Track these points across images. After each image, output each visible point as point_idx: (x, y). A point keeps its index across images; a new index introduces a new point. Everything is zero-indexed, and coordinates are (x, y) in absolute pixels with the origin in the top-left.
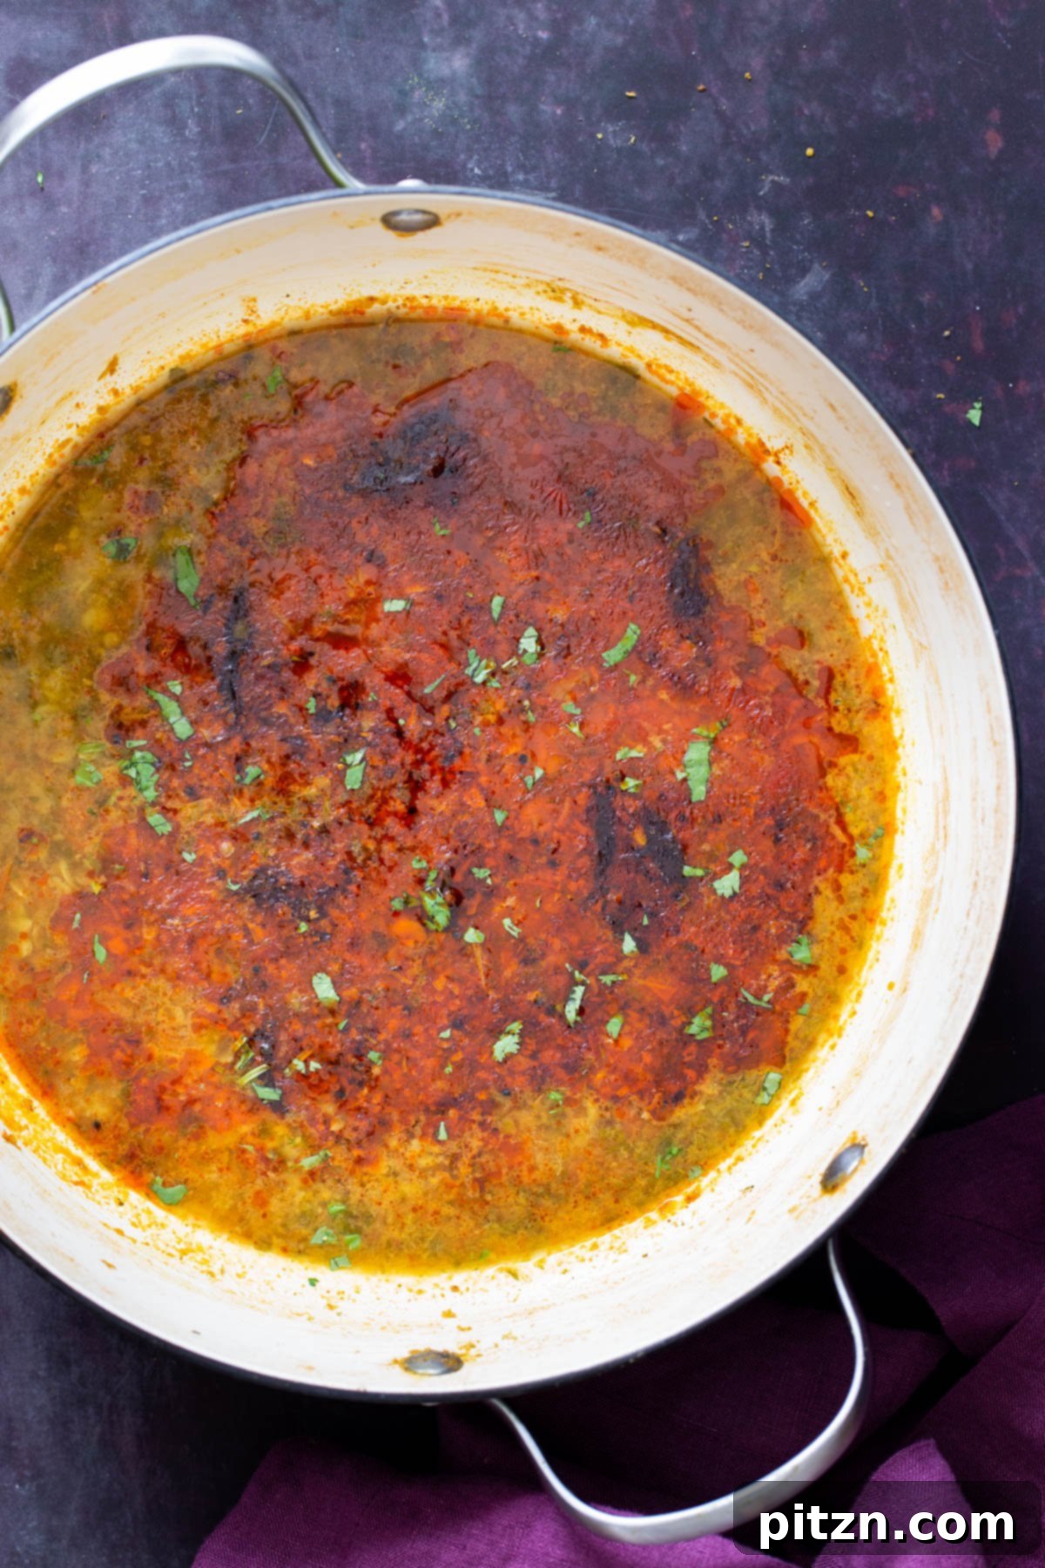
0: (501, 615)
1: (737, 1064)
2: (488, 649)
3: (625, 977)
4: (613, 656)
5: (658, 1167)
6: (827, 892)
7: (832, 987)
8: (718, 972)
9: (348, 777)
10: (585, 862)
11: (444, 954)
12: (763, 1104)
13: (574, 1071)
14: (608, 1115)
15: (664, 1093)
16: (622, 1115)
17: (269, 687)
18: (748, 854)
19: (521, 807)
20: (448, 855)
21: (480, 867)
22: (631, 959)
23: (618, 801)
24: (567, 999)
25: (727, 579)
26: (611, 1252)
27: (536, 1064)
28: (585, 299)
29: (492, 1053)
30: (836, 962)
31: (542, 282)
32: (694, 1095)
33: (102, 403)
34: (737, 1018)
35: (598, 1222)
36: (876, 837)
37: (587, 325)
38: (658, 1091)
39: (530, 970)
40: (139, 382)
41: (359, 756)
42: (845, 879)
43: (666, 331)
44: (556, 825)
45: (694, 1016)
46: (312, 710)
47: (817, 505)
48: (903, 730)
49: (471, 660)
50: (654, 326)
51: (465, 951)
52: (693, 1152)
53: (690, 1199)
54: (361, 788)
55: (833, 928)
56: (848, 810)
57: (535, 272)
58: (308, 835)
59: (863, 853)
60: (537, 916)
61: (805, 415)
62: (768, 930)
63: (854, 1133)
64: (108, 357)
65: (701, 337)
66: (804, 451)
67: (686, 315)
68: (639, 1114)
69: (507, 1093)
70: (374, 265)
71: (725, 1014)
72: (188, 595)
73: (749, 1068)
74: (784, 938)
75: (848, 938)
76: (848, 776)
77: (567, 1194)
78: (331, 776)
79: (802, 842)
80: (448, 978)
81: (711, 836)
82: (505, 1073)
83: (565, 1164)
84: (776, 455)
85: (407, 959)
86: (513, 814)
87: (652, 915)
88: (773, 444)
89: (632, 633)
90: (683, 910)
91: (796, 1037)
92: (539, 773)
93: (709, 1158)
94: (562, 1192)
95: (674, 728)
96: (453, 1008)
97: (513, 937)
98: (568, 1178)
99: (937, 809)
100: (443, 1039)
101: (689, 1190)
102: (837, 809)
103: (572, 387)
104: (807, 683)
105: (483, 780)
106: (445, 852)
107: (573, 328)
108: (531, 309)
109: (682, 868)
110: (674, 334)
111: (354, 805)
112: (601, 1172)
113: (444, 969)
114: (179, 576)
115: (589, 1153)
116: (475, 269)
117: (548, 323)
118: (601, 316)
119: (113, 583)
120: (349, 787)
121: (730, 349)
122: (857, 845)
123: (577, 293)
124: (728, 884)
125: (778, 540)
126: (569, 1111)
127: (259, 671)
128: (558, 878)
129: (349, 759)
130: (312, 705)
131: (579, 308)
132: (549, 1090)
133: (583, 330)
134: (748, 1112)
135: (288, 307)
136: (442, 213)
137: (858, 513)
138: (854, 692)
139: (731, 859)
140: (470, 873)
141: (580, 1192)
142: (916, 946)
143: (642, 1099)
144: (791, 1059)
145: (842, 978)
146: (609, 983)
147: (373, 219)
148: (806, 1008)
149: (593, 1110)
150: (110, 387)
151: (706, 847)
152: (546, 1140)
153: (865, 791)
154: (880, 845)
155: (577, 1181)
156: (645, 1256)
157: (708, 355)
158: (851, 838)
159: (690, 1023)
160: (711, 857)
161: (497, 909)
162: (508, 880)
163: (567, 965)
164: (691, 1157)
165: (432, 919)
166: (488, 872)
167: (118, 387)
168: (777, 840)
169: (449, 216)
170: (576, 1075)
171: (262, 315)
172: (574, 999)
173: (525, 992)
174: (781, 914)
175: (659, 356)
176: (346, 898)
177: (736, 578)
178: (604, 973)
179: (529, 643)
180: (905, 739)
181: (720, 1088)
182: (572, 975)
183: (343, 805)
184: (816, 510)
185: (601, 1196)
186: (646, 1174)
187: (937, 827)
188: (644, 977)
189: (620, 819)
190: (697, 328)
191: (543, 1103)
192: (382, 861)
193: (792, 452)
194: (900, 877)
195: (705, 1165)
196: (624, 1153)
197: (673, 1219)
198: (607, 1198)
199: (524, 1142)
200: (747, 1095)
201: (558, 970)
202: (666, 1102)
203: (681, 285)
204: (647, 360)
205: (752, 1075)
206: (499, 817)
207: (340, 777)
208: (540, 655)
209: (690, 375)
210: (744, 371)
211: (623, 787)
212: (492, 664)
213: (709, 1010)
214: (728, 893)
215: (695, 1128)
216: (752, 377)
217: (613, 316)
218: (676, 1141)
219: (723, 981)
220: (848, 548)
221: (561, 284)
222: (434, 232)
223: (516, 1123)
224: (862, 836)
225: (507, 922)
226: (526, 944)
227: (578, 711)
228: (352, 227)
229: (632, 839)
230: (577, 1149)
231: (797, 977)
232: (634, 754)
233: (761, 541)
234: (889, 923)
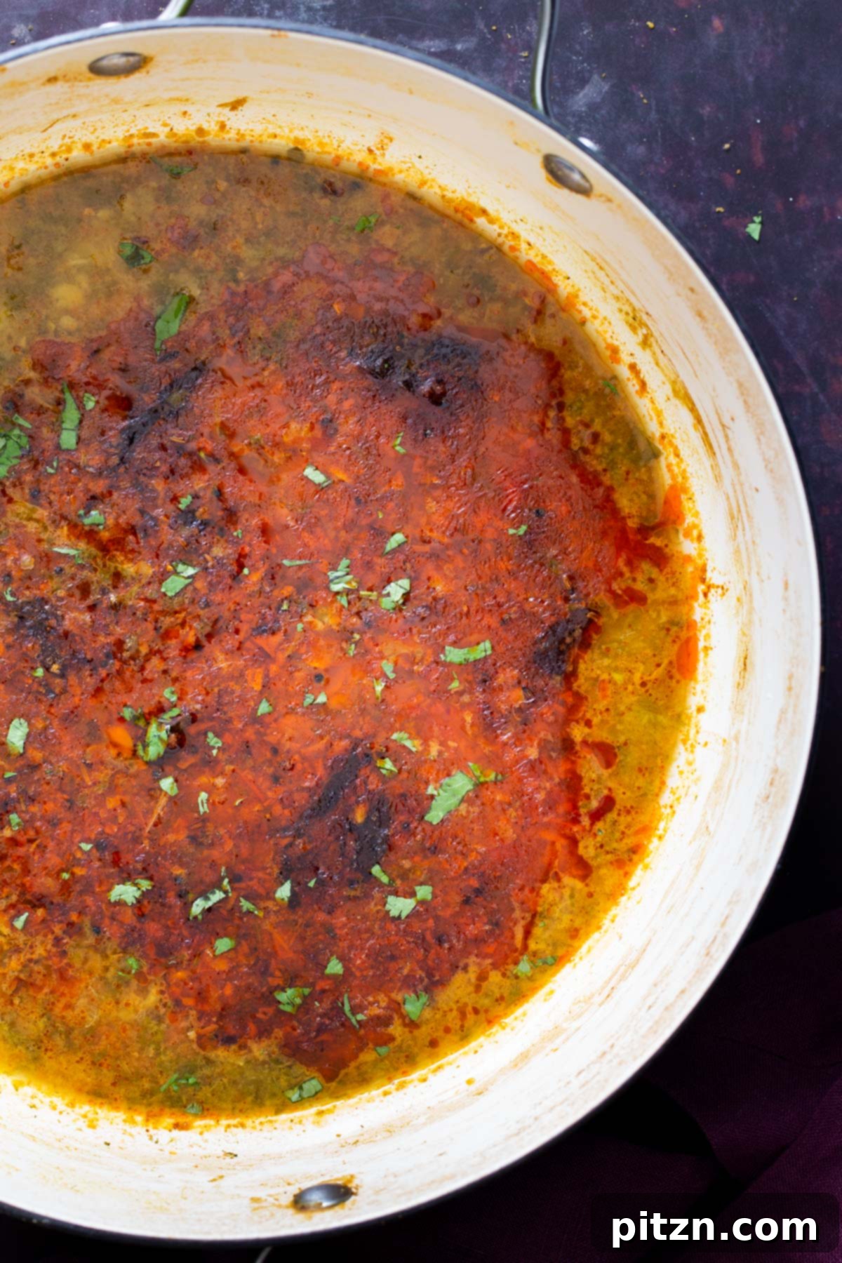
0: (394, 551)
1: (293, 1050)
2: (362, 568)
3: (261, 914)
4: (454, 655)
5: (168, 1082)
6: (472, 974)
7: (416, 1050)
8: (335, 967)
9: (169, 581)
10: (301, 799)
11: (134, 782)
12: (290, 1099)
13: (162, 955)
14: (162, 1011)
15: (221, 1027)
16: (174, 1020)
17: (164, 461)
18: (434, 895)
19: (287, 713)
20: (198, 707)
21: (217, 735)
22: (277, 905)
23: (364, 772)
24: (204, 895)
25: (593, 666)
26: (82, 1120)
27: (138, 926)
28: (654, 344)
29: (110, 890)
30: (435, 1035)
31: (631, 304)
32: (243, 1047)
33: (205, 126)
34: (323, 1016)
35: (86, 1088)
36: (545, 963)
37: (639, 366)
38: (216, 1023)
39: (191, 849)
40: (248, 132)
41: (191, 571)
42: (495, 977)
43: (699, 421)
44: (303, 751)
45: (290, 987)
46: (182, 506)
47: (710, 652)
48: (639, 885)
49: (340, 568)
50: (693, 409)
51: (153, 792)
52: (205, 1092)
53: (177, 1126)
54: (171, 598)
55: (455, 1007)
56: (541, 924)
57: (633, 293)
58: (100, 601)
59: (524, 967)
60: (230, 811)
61: (758, 574)
62: (401, 968)
63: (352, 1176)
64: (239, 95)
65: (724, 447)
66: (734, 602)
67: (727, 421)
68: (188, 1029)
69: (97, 930)
70: (508, 187)
71: (317, 1004)
72: (158, 336)
73: (301, 1063)
74: (409, 983)
75: (459, 1023)
76: (562, 898)
77: (80, 1048)
78: (156, 569)
79: (485, 920)
80: (123, 804)
81: (417, 859)
82: (108, 913)
83: (99, 1023)
84: (709, 587)
85: (102, 763)
86: (276, 715)
87: (320, 883)
88: (713, 577)
89: (483, 649)
90: (349, 898)
91: (358, 1068)
92: (322, 699)
93: (214, 1107)
94: (77, 1042)
95: (456, 749)
96: (107, 830)
97: (198, 812)
98: (92, 1035)
99: (618, 968)
100: (80, 848)
101: (181, 1120)
102: (534, 916)
103: (592, 420)
104: (588, 797)
105: (274, 668)
106: (197, 702)
107: (625, 358)
108: (605, 318)
109: (373, 865)
110: (703, 428)
111: (156, 607)
112: (121, 1052)
113: (125, 793)
114: (163, 317)
115: (124, 1030)
116: (586, 252)
117: (609, 341)
118: (656, 368)
119: (108, 279)
120: (163, 590)
121: (739, 474)
122: (525, 958)
123: (652, 335)
124: (400, 906)
125: (658, 673)
126: (134, 983)
127: (165, 442)
128: (270, 794)
129: (181, 568)
130: (185, 502)
131: (644, 349)
132: (132, 955)
133: (633, 367)
134: (274, 1095)
135: (414, 166)
136: (597, 189)
137: (739, 684)
138: (618, 835)
139: (417, 888)
140: (205, 735)
141: (91, 1053)
142: (516, 1065)
143: (199, 1019)
144: (340, 1082)
145: (429, 1049)
146: (244, 909)
147: (538, 151)
148: (383, 1050)
149: (153, 997)
150: (222, 119)
151: (407, 864)
152: (97, 992)
153: (566, 919)
154: (543, 971)
155: (97, 1044)
156: (108, 1144)
157: (717, 465)
158: (525, 947)
159: (283, 990)
160: (404, 875)
161: (204, 780)
162: (231, 763)
163: (223, 869)
164: (200, 1095)
165: (145, 746)
166: (220, 744)
167: (228, 124)
168: (467, 901)
169: (601, 196)
170: (163, 960)
171: (388, 154)
172: (207, 899)
173: (173, 863)
174: (422, 963)
175: (677, 435)
176: (91, 675)
177: (599, 672)
178: (247, 898)
179: (396, 590)
180: (635, 892)
181: (267, 1059)
182: (222, 879)
183: (146, 600)
184: (706, 655)
185: (105, 1071)
186: (154, 1080)
187: (607, 982)
188: (276, 926)
189: (355, 788)
190: (726, 437)
191: (119, 961)
192: (142, 669)
193: (723, 594)
194: (545, 1000)
195: (206, 1109)
196: (151, 1051)
197: (152, 1132)
198: (108, 1076)
199: (80, 981)
200: (283, 1082)
201: (214, 865)
202: (216, 1036)
203: (742, 394)
204: (665, 431)
205: (299, 1069)
206: (264, 708)
207: (162, 577)
208: (398, 609)
209: (689, 470)
210: (738, 502)
211: (379, 764)
212: (354, 584)
213: (307, 991)
214: (394, 913)
215: (221, 1075)
216: (739, 511)
217: (666, 376)
218: (199, 1073)
219: (334, 977)
220: (708, 707)
221: (645, 317)
222: (579, 198)
223: (86, 960)
224: (535, 954)
225: (203, 796)
226: (204, 827)
227: (392, 676)
228: (516, 144)
229: (353, 811)
230: (118, 1019)
231: (397, 1021)
232: (408, 744)
233: (644, 663)
234: (508, 1030)
